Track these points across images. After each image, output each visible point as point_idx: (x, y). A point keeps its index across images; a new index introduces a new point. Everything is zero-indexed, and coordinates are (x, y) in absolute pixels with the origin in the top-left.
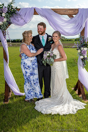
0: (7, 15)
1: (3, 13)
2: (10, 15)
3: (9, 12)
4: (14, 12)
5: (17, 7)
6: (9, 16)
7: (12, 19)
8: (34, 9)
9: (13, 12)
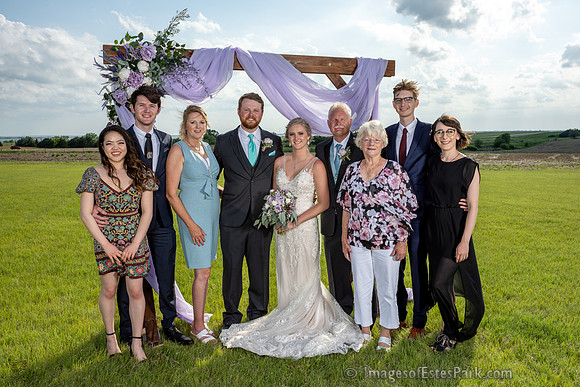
0: (156, 68)
1: (142, 62)
2: (164, 68)
3: (161, 58)
4: (177, 61)
5: (183, 46)
6: (161, 72)
7: (167, 82)
8: (235, 52)
9: (172, 61)
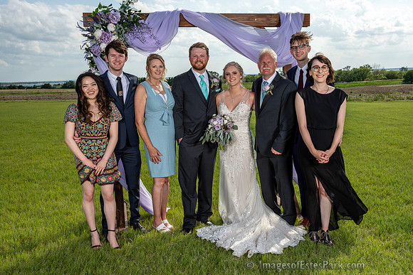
0: (120, 29)
1: (110, 24)
2: (126, 28)
3: (124, 21)
4: (136, 22)
6: (124, 31)
8: (181, 14)
9: (132, 22)
